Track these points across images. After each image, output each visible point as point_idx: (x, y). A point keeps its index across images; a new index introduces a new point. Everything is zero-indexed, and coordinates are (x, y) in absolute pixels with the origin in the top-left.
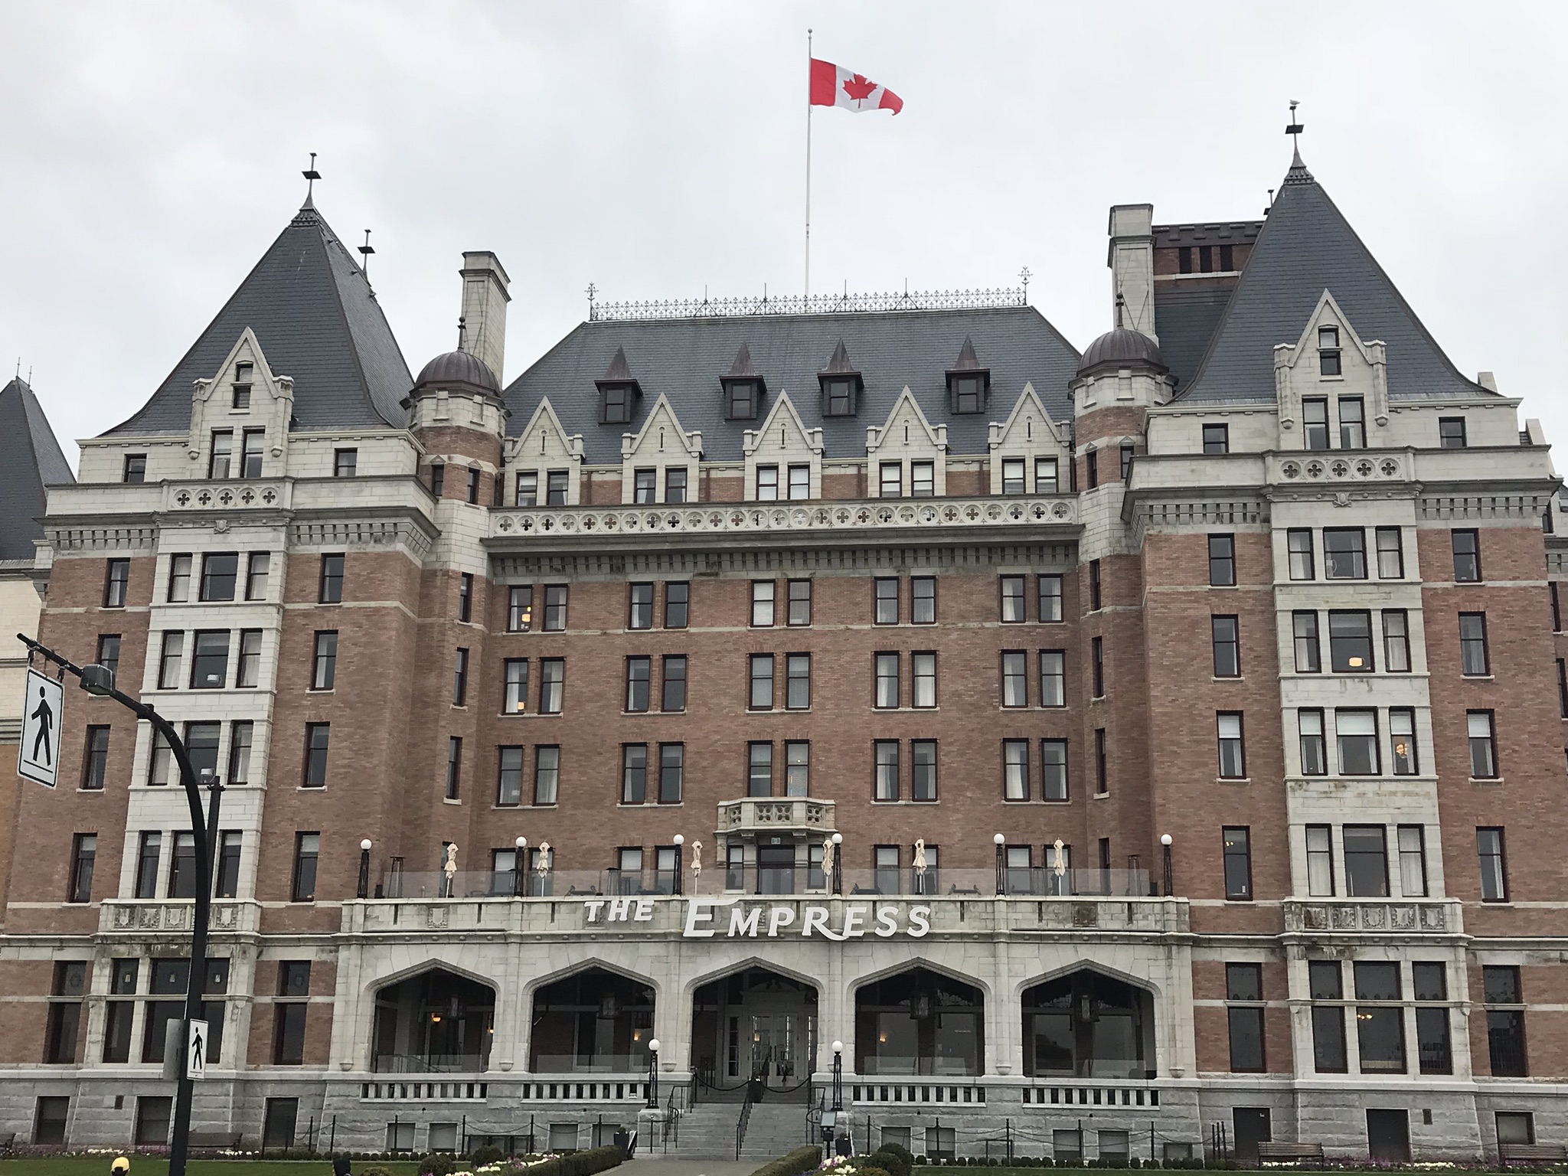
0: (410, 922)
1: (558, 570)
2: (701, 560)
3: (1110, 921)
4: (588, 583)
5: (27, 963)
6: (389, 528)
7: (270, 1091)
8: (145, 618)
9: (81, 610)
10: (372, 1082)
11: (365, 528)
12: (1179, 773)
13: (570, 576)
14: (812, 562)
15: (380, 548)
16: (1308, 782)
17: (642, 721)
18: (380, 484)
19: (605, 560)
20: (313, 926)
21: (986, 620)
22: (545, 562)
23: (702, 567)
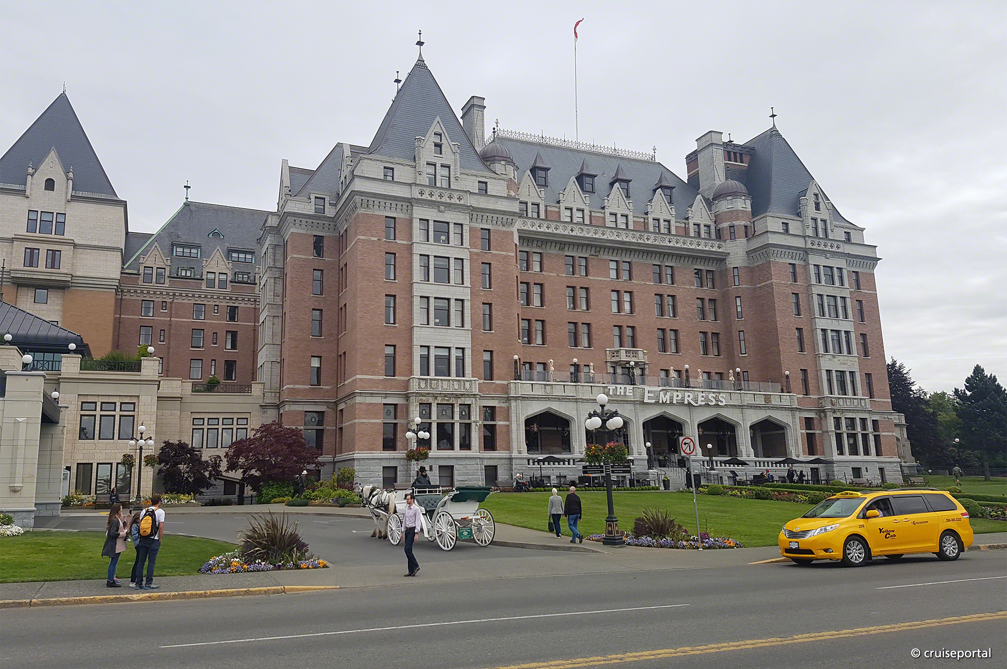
0: (539, 391)
1: (539, 246)
2: (593, 249)
3: (775, 401)
4: (550, 254)
5: (370, 404)
6: (510, 221)
7: (486, 463)
8: (410, 248)
9: (376, 239)
10: (531, 458)
11: (500, 219)
12: (787, 349)
13: (543, 250)
14: (632, 256)
15: (504, 229)
16: (825, 355)
17: (575, 313)
18: (505, 200)
19: (558, 245)
20: (495, 391)
21: (691, 285)
22: (535, 242)
23: (593, 252)
